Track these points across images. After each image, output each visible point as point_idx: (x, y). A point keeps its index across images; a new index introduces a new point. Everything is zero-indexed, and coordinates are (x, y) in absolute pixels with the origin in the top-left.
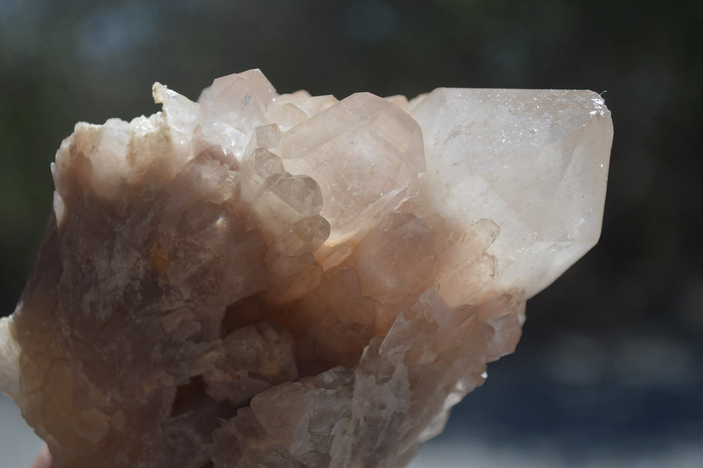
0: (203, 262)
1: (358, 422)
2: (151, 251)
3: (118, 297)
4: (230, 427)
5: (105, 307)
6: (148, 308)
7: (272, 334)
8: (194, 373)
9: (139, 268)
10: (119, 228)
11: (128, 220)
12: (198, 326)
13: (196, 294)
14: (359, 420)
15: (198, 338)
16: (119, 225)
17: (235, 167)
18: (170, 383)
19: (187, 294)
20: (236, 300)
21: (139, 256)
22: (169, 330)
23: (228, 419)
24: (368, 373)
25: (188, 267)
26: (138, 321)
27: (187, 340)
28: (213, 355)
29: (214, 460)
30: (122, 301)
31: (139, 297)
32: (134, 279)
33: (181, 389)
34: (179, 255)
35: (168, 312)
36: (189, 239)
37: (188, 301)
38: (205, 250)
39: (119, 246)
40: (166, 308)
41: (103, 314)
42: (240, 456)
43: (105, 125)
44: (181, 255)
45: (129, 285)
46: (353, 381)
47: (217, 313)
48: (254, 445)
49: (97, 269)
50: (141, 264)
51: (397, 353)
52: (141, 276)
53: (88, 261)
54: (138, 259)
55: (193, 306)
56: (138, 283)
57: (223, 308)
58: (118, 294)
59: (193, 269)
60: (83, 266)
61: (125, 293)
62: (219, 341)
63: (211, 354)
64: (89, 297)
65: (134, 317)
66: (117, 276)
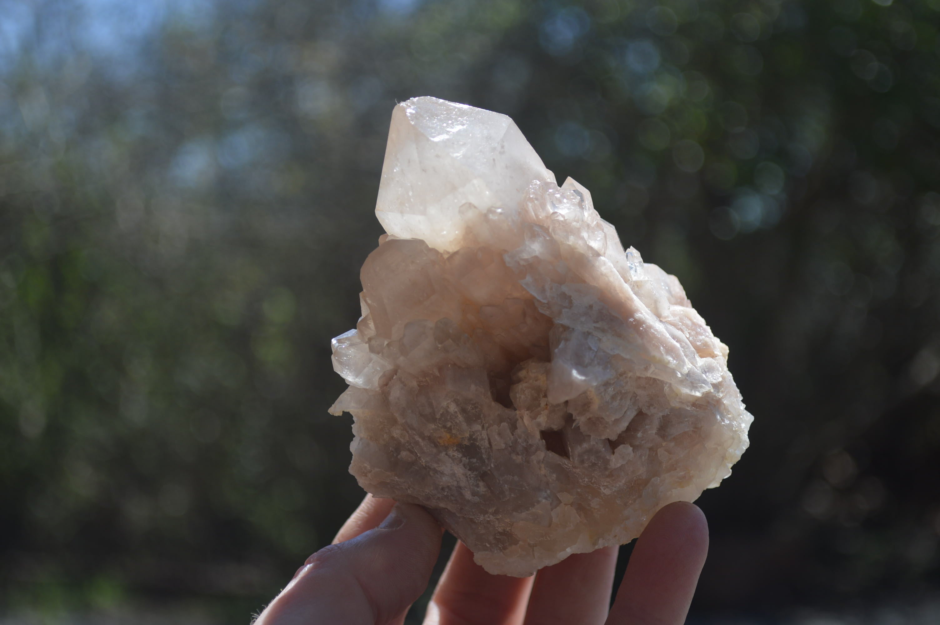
0: (456, 410)
1: (596, 328)
2: (443, 444)
3: (472, 475)
4: (581, 420)
5: (478, 486)
6: (484, 456)
7: (522, 374)
8: (538, 436)
9: (453, 456)
10: (423, 462)
11: (418, 455)
12: (504, 425)
13: (480, 421)
14: (594, 327)
15: (513, 427)
16: (421, 462)
17: (395, 372)
18: (542, 454)
19: (477, 427)
20: (489, 393)
21: (444, 453)
22: (503, 446)
23: (574, 421)
24: (560, 313)
25: (458, 422)
26: (492, 465)
27: (513, 435)
28: (526, 420)
29: (603, 438)
30: (475, 473)
31: (475, 460)
32: (461, 461)
33: (549, 447)
34: (448, 426)
35: (490, 443)
36: (438, 416)
37: (483, 427)
38: (448, 407)
39: (435, 465)
40: (486, 444)
41: (482, 488)
42: (602, 418)
43: (353, 453)
44: (449, 424)
45: (464, 465)
46: (563, 326)
47: (497, 409)
48: (595, 406)
49: (449, 485)
50: (451, 453)
51: (551, 289)
52: (460, 455)
53: (443, 489)
54: (446, 454)
55: (487, 425)
56: (464, 459)
57: (493, 404)
58: (470, 475)
59: (460, 418)
60: (445, 494)
61: (470, 470)
62: (518, 412)
63: (525, 421)
64: (468, 495)
65: (489, 468)
66: (456, 472)
